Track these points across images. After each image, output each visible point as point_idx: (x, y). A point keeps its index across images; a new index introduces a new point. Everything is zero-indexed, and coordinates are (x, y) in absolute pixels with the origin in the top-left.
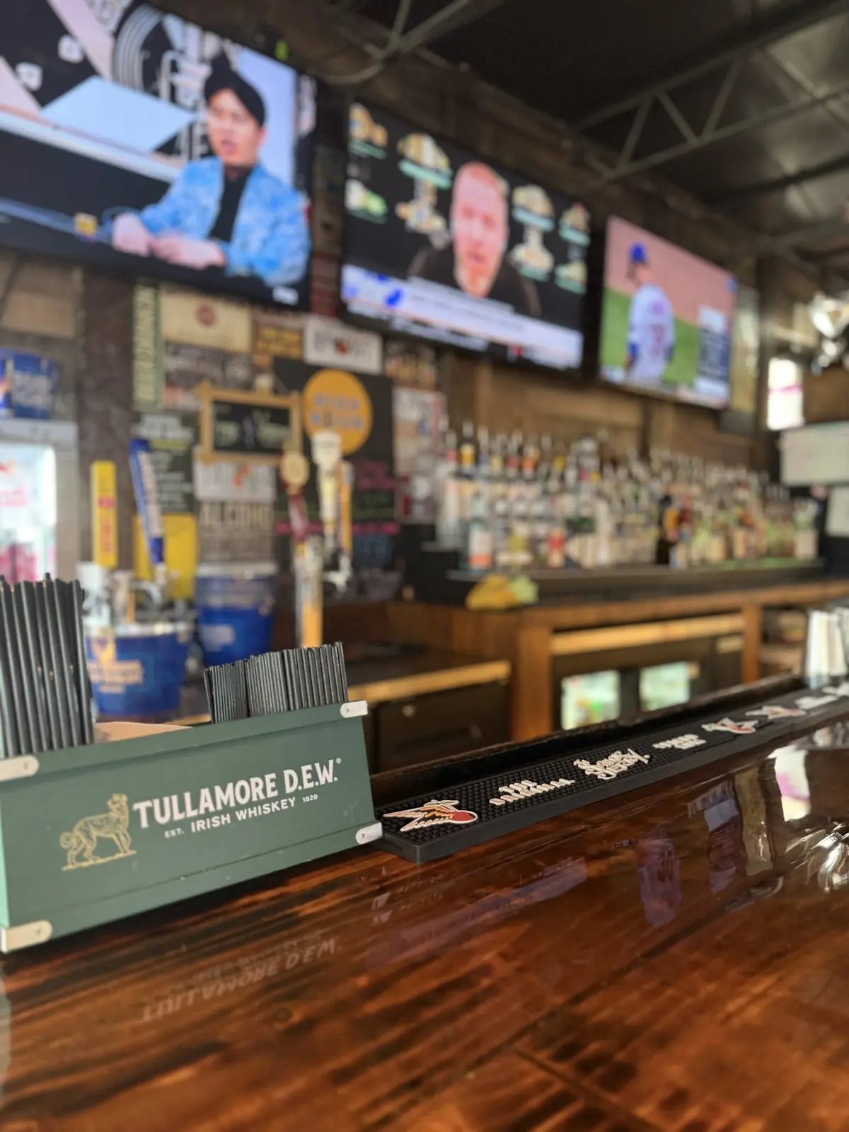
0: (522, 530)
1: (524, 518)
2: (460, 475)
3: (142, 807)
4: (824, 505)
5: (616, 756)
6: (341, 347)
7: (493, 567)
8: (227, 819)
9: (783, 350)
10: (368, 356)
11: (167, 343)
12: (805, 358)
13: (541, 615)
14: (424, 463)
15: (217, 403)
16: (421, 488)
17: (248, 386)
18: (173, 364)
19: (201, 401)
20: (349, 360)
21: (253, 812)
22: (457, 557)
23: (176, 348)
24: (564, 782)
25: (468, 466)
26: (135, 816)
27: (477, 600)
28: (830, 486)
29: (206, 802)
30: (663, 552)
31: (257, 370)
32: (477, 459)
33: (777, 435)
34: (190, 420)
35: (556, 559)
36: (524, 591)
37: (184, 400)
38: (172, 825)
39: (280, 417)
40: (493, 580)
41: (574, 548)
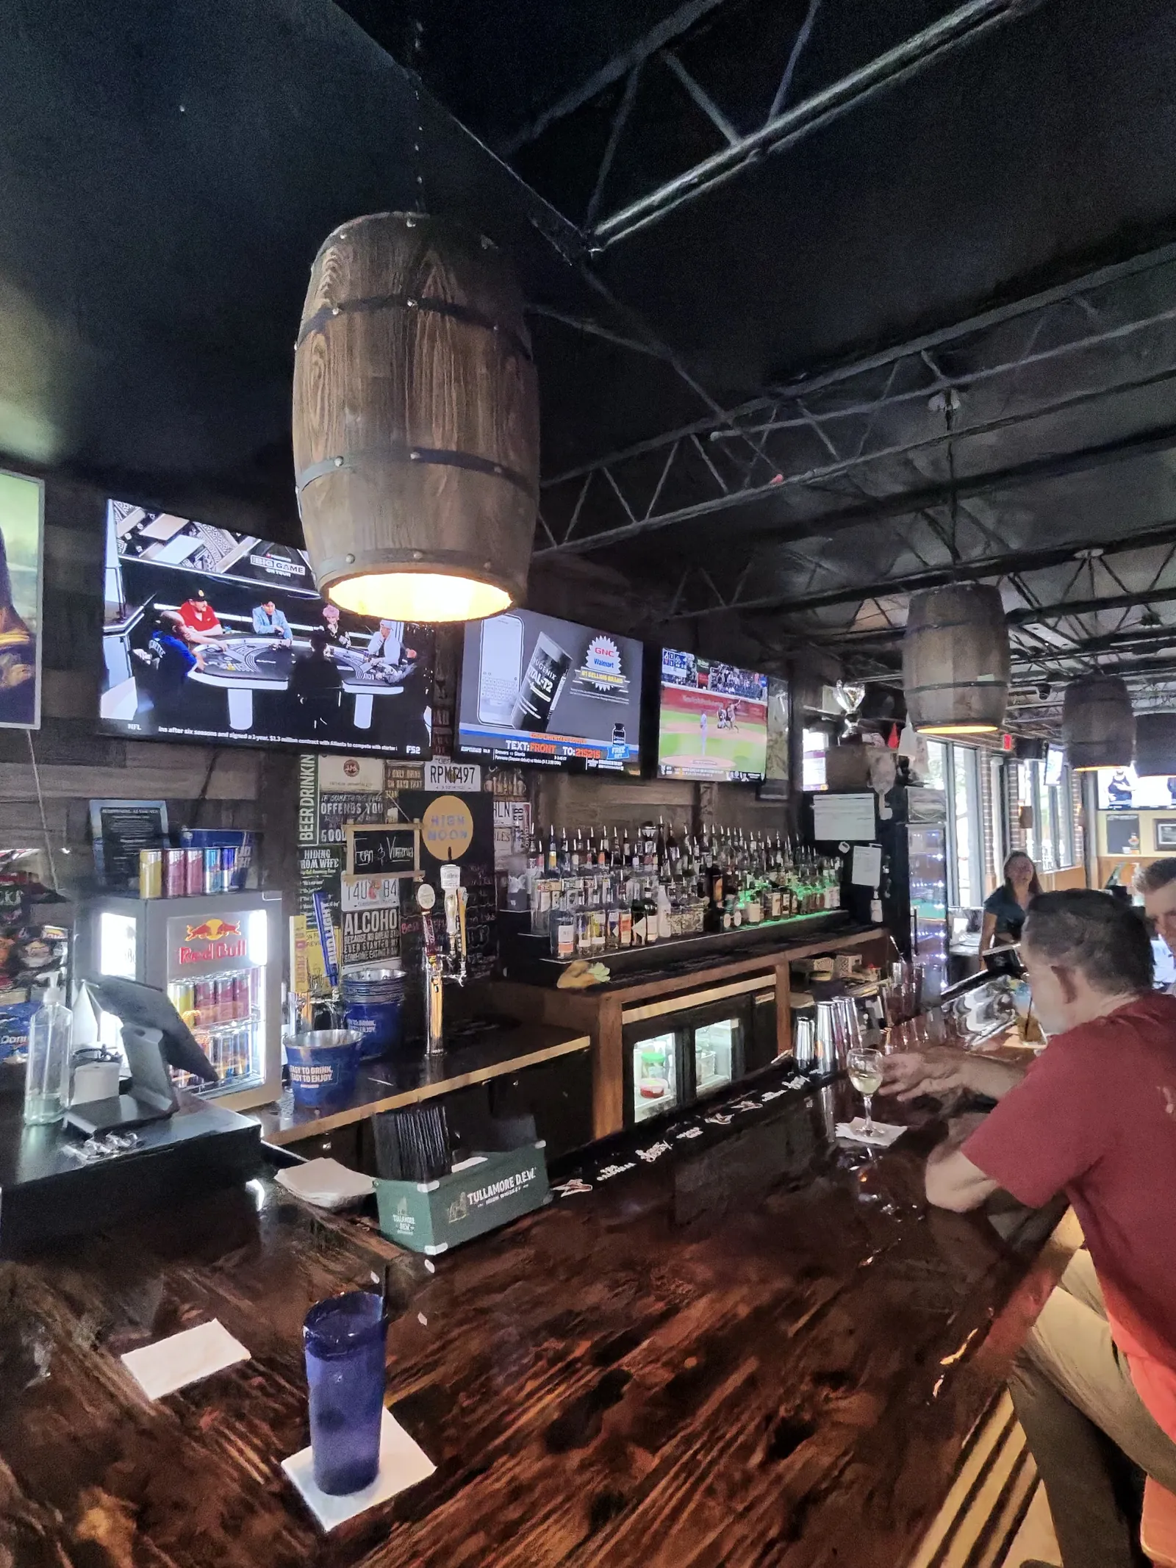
0: (598, 918)
1: (599, 908)
2: (548, 874)
3: (470, 1196)
4: (848, 858)
5: (656, 1146)
6: (451, 776)
7: (577, 954)
8: (497, 1198)
9: (813, 721)
10: (473, 781)
11: (323, 794)
12: (834, 726)
13: (614, 994)
14: (518, 863)
15: (357, 834)
16: (516, 885)
17: (381, 818)
18: (325, 809)
19: (347, 835)
20: (458, 786)
21: (506, 1194)
22: (547, 945)
23: (329, 796)
24: (631, 1165)
25: (553, 863)
26: (468, 1199)
27: (564, 982)
28: (852, 843)
29: (490, 1193)
30: (713, 920)
31: (388, 804)
32: (560, 857)
33: (809, 797)
34: (338, 851)
35: (626, 940)
36: (600, 973)
37: (333, 835)
38: (480, 1202)
39: (405, 839)
40: (578, 964)
41: (639, 928)
